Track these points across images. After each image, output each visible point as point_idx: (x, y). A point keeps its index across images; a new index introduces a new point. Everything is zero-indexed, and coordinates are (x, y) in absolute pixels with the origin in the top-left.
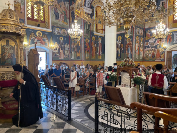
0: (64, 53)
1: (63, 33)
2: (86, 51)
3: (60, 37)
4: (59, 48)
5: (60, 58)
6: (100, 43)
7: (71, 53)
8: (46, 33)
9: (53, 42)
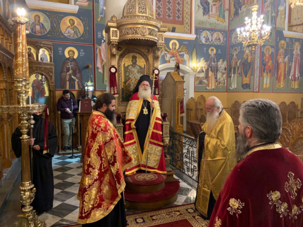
0: (216, 78)
1: (216, 39)
2: (264, 71)
3: (209, 47)
4: (208, 69)
5: (207, 88)
6: (298, 55)
7: (229, 76)
8: (185, 43)
9: (197, 59)
